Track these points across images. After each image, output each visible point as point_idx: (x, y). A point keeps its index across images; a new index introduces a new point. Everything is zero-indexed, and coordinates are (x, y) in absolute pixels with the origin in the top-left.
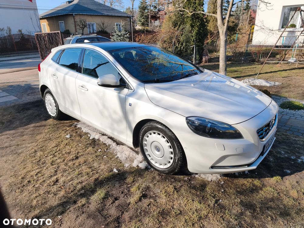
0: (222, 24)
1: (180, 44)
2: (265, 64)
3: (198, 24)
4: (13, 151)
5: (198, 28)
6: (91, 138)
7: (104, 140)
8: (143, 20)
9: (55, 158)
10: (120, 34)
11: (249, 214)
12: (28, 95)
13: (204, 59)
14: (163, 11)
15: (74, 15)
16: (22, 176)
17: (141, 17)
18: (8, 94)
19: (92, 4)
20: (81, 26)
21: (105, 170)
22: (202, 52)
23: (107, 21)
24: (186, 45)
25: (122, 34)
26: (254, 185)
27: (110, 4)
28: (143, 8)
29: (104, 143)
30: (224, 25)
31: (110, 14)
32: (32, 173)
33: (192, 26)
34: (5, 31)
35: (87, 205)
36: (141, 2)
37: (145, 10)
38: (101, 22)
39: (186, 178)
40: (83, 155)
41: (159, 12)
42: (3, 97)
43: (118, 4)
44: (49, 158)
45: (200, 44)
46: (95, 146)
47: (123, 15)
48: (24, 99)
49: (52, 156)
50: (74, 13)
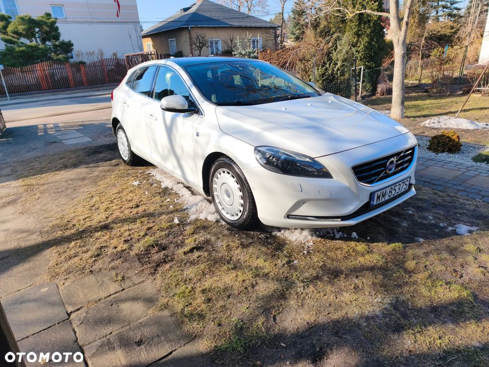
0: (398, 27)
1: (331, 64)
2: (473, 92)
3: (368, 31)
4: (67, 195)
5: (367, 37)
6: (163, 187)
8: (298, 31)
9: (111, 205)
10: (243, 53)
11: (326, 279)
12: (106, 136)
13: (379, 90)
15: (190, 28)
16: (69, 220)
17: (295, 27)
18: (81, 135)
19: (218, 10)
20: (198, 45)
21: (165, 220)
22: (377, 78)
24: (343, 65)
27: (247, 9)
28: (300, 13)
29: (177, 192)
30: (401, 30)
31: (243, 24)
32: (80, 218)
33: (358, 35)
34: (96, 56)
35: (127, 251)
36: (296, 3)
38: (228, 38)
39: (262, 236)
40: (146, 203)
42: (75, 138)
43: (260, 9)
44: (104, 204)
45: (372, 64)
46: (165, 196)
47: (264, 25)
48: (99, 140)
49: (108, 203)
50: (190, 26)
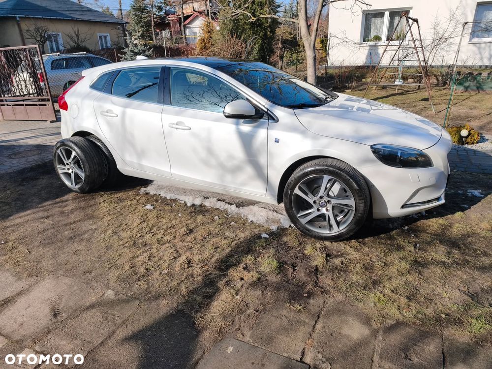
0: (308, 33)
6: (188, 205)
7: (212, 204)
8: (142, 29)
9: (157, 237)
14: (173, 16)
15: (18, 19)
17: (137, 24)
23: (83, 30)
25: (139, 50)
26: (441, 225)
28: (140, 10)
29: (215, 208)
30: (311, 36)
31: (86, 18)
37: (142, 12)
38: (73, 33)
40: (197, 226)
41: (167, 17)
44: (147, 237)
46: (204, 213)
49: (150, 235)
50: (17, 16)
